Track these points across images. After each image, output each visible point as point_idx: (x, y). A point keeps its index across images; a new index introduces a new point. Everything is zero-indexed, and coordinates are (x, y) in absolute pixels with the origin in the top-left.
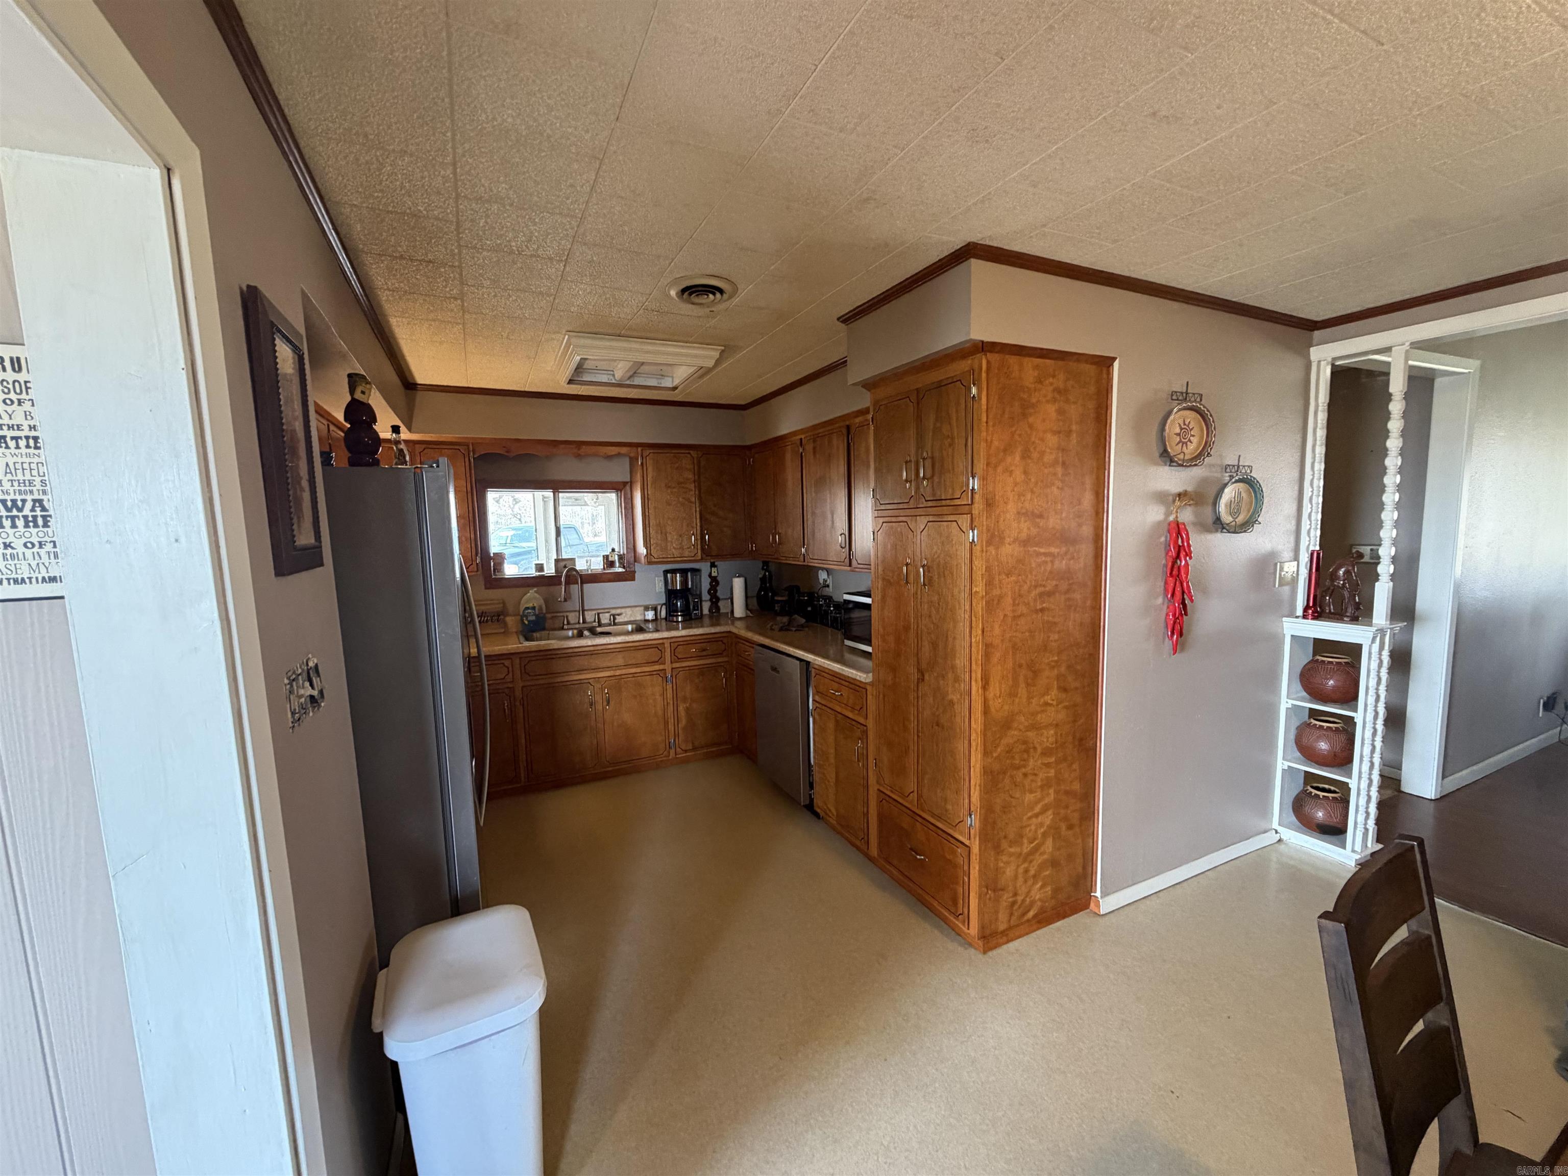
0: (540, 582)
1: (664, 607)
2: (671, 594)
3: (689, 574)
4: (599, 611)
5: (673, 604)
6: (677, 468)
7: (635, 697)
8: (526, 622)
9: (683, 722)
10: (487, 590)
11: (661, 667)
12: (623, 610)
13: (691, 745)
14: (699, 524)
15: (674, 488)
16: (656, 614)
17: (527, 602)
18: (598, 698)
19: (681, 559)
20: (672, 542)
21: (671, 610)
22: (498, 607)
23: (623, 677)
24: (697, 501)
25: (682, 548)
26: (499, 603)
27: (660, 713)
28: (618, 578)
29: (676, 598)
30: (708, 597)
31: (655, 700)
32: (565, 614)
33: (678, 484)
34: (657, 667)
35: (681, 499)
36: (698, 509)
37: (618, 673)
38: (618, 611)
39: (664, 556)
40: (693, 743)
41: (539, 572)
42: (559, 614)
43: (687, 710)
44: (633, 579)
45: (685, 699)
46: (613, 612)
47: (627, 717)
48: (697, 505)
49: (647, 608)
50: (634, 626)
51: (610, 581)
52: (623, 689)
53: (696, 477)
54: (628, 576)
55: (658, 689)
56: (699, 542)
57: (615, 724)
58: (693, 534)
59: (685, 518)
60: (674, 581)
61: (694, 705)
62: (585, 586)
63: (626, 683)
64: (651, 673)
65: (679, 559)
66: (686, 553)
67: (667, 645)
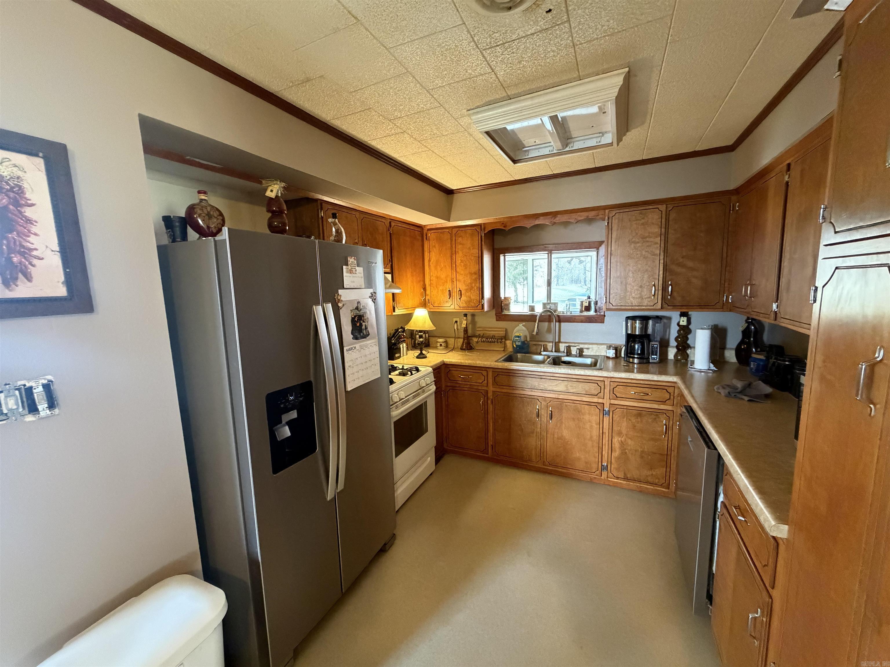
0: (529, 319)
1: (624, 347)
2: (630, 338)
3: (651, 322)
4: (571, 344)
5: (631, 346)
6: (643, 224)
7: (574, 419)
8: (515, 346)
9: (616, 454)
10: (498, 322)
11: (600, 401)
12: (590, 346)
13: (623, 475)
14: (661, 276)
15: (638, 242)
16: (616, 354)
17: (518, 331)
18: (543, 412)
19: (639, 307)
20: (631, 292)
21: (630, 352)
22: (502, 333)
23: (566, 401)
24: (662, 254)
25: (641, 297)
26: (503, 331)
27: (595, 438)
28: (590, 320)
29: (634, 342)
30: (675, 344)
31: (591, 427)
32: (543, 343)
33: (643, 238)
34: (595, 400)
35: (644, 253)
36: (662, 261)
37: (561, 397)
38: (586, 346)
39: (622, 304)
40: (625, 474)
41: (531, 311)
42: (540, 343)
43: (622, 443)
44: (603, 322)
45: (620, 434)
46: (582, 346)
47: (566, 433)
48: (662, 257)
49: (609, 347)
50: (593, 360)
51: (582, 322)
52: (564, 411)
53: (663, 230)
54: (599, 319)
55: (595, 419)
56: (660, 293)
57: (556, 436)
58: (654, 285)
59: (647, 270)
60: (633, 328)
61: (630, 442)
62: (562, 324)
63: (566, 406)
64: (589, 404)
65: (637, 308)
66: (645, 302)
67: (607, 383)
